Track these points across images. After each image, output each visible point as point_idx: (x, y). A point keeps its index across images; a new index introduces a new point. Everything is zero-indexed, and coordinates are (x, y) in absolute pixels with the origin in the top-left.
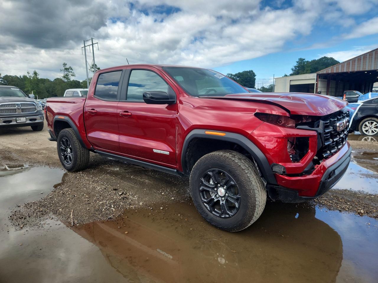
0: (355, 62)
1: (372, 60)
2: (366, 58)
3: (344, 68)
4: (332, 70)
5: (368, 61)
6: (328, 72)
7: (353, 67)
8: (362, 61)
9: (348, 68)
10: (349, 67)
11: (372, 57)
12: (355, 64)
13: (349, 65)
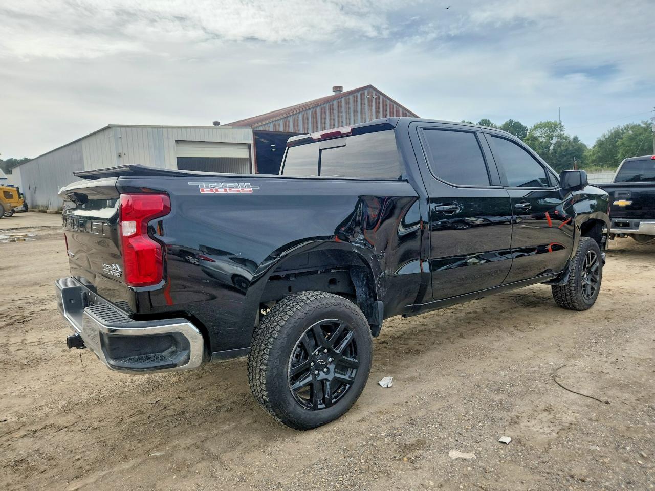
0: (325, 113)
1: (349, 113)
2: (341, 107)
3: (307, 123)
4: (285, 126)
5: (344, 114)
6: (277, 130)
7: (324, 125)
8: (336, 112)
9: (315, 125)
10: (317, 123)
11: (349, 108)
12: (325, 119)
13: (316, 118)
